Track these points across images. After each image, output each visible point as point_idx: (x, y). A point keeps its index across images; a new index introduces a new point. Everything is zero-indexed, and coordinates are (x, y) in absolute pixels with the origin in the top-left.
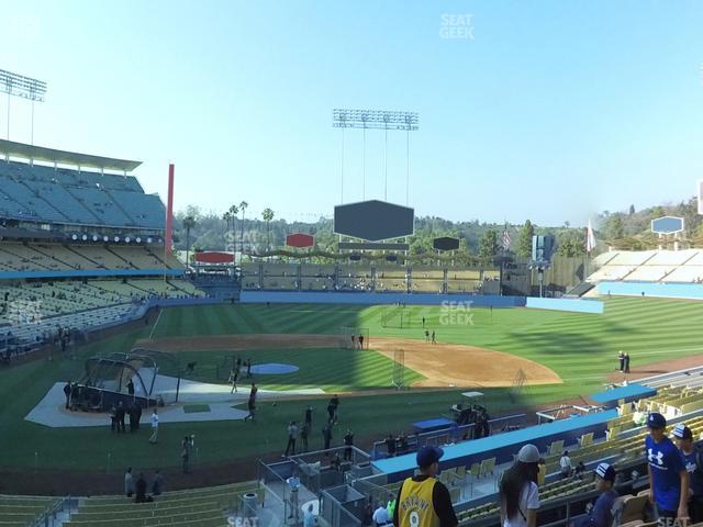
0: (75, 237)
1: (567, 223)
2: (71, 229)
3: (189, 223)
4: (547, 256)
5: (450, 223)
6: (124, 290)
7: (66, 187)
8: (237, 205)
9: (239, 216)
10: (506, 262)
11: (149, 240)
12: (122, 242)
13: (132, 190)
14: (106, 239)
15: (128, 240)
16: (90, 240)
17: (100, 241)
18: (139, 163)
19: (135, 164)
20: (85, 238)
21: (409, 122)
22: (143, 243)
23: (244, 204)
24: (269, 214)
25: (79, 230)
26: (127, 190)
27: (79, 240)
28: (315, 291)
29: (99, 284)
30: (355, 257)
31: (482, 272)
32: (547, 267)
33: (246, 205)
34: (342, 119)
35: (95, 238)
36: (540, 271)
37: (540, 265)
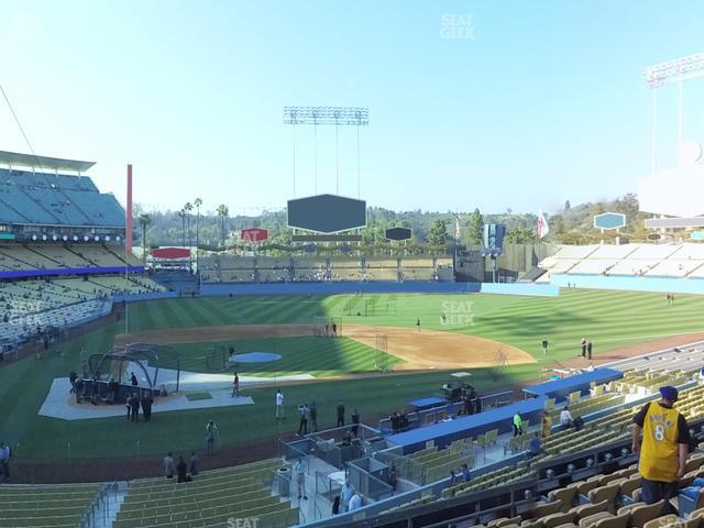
0: (35, 238)
1: (509, 210)
2: (30, 229)
3: (146, 221)
4: (499, 243)
5: (393, 213)
6: (87, 287)
7: (22, 187)
8: (192, 202)
9: (194, 212)
10: (457, 251)
11: (107, 238)
12: (81, 241)
13: (87, 190)
14: (65, 238)
15: (86, 238)
16: (50, 240)
17: (60, 240)
18: (92, 164)
19: (89, 165)
20: (45, 238)
21: (359, 117)
22: (102, 242)
23: (199, 201)
24: (224, 211)
25: (38, 230)
26: (82, 190)
27: (40, 241)
28: (272, 283)
29: (62, 282)
30: (310, 249)
31: (435, 260)
32: (499, 254)
33: (201, 201)
34: (293, 116)
35: (55, 238)
36: (493, 257)
37: (493, 252)
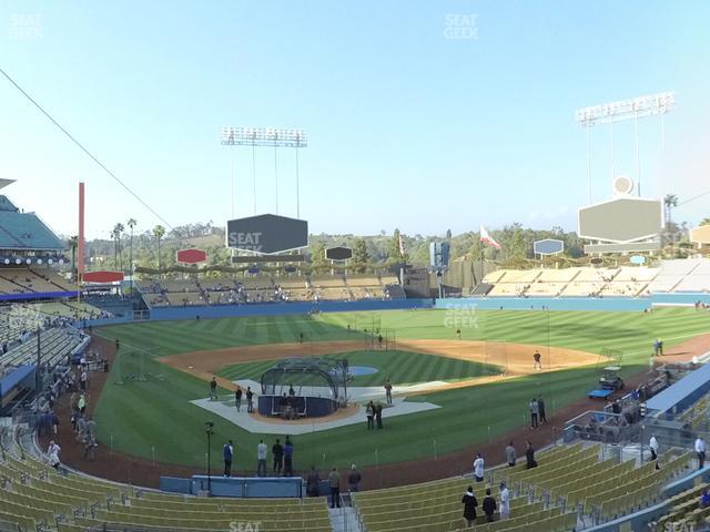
4: (444, 261)
24: (159, 231)
31: (380, 278)
32: (446, 271)
33: (135, 222)
36: (439, 274)
37: (440, 269)
